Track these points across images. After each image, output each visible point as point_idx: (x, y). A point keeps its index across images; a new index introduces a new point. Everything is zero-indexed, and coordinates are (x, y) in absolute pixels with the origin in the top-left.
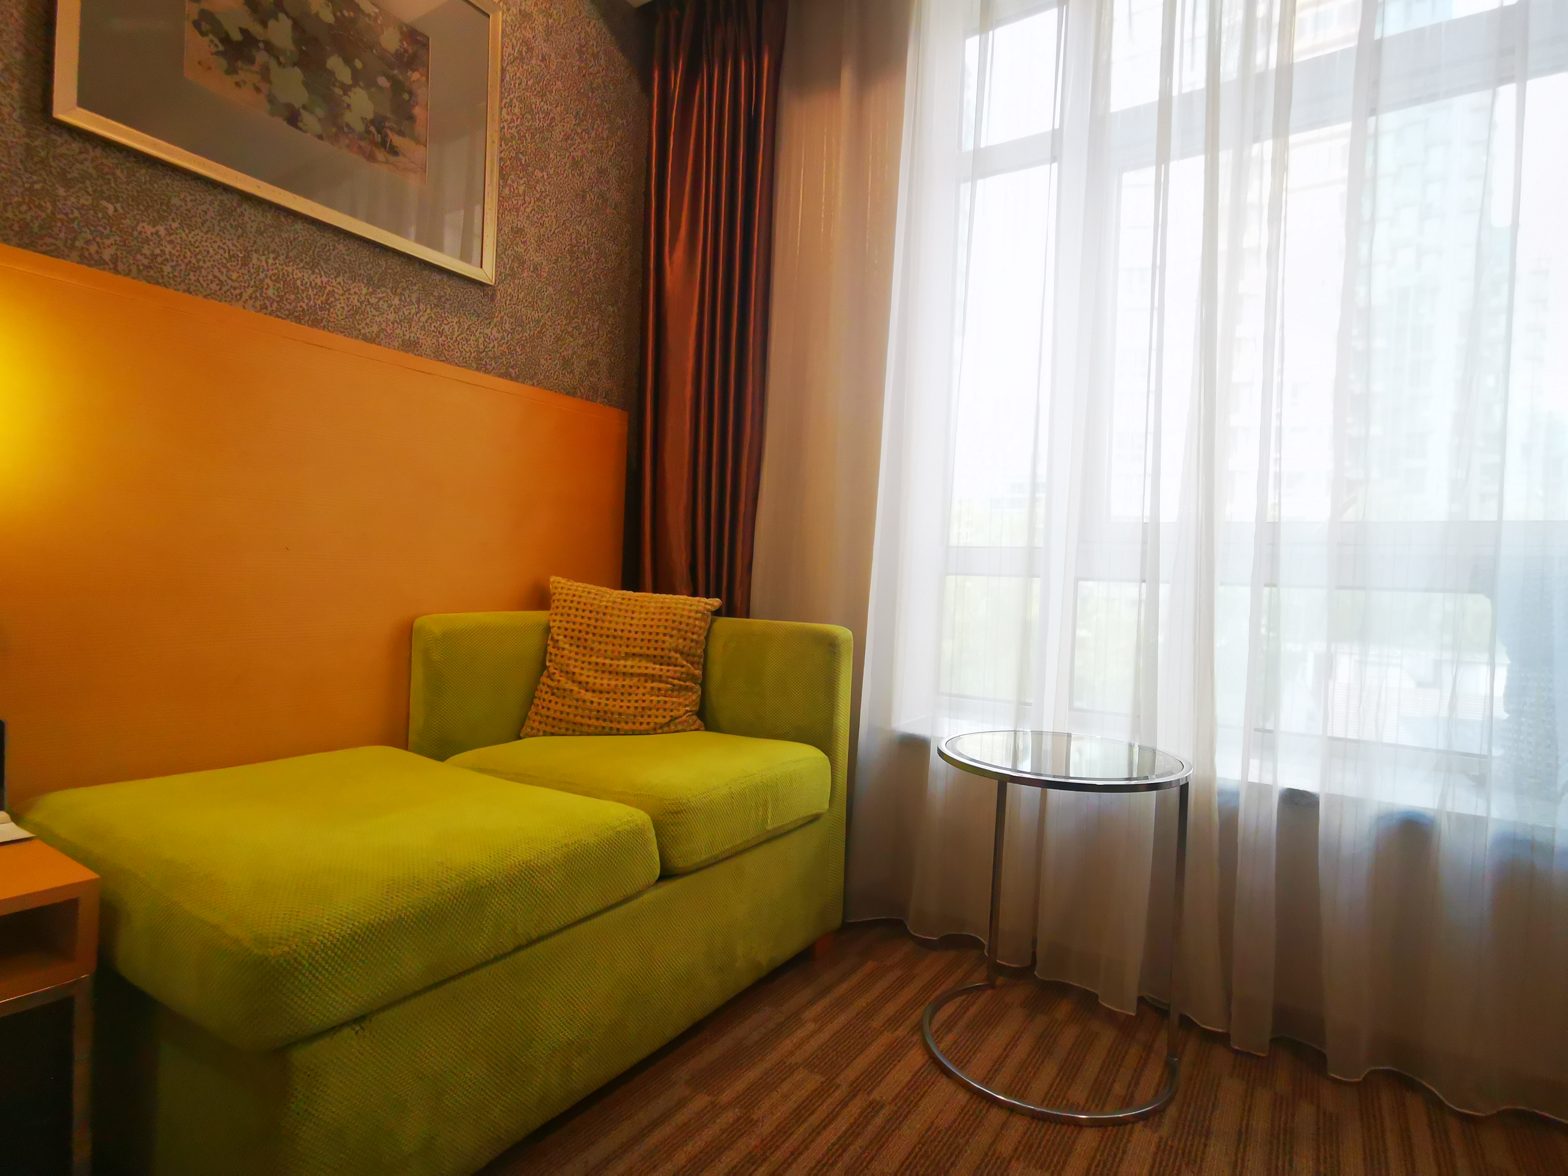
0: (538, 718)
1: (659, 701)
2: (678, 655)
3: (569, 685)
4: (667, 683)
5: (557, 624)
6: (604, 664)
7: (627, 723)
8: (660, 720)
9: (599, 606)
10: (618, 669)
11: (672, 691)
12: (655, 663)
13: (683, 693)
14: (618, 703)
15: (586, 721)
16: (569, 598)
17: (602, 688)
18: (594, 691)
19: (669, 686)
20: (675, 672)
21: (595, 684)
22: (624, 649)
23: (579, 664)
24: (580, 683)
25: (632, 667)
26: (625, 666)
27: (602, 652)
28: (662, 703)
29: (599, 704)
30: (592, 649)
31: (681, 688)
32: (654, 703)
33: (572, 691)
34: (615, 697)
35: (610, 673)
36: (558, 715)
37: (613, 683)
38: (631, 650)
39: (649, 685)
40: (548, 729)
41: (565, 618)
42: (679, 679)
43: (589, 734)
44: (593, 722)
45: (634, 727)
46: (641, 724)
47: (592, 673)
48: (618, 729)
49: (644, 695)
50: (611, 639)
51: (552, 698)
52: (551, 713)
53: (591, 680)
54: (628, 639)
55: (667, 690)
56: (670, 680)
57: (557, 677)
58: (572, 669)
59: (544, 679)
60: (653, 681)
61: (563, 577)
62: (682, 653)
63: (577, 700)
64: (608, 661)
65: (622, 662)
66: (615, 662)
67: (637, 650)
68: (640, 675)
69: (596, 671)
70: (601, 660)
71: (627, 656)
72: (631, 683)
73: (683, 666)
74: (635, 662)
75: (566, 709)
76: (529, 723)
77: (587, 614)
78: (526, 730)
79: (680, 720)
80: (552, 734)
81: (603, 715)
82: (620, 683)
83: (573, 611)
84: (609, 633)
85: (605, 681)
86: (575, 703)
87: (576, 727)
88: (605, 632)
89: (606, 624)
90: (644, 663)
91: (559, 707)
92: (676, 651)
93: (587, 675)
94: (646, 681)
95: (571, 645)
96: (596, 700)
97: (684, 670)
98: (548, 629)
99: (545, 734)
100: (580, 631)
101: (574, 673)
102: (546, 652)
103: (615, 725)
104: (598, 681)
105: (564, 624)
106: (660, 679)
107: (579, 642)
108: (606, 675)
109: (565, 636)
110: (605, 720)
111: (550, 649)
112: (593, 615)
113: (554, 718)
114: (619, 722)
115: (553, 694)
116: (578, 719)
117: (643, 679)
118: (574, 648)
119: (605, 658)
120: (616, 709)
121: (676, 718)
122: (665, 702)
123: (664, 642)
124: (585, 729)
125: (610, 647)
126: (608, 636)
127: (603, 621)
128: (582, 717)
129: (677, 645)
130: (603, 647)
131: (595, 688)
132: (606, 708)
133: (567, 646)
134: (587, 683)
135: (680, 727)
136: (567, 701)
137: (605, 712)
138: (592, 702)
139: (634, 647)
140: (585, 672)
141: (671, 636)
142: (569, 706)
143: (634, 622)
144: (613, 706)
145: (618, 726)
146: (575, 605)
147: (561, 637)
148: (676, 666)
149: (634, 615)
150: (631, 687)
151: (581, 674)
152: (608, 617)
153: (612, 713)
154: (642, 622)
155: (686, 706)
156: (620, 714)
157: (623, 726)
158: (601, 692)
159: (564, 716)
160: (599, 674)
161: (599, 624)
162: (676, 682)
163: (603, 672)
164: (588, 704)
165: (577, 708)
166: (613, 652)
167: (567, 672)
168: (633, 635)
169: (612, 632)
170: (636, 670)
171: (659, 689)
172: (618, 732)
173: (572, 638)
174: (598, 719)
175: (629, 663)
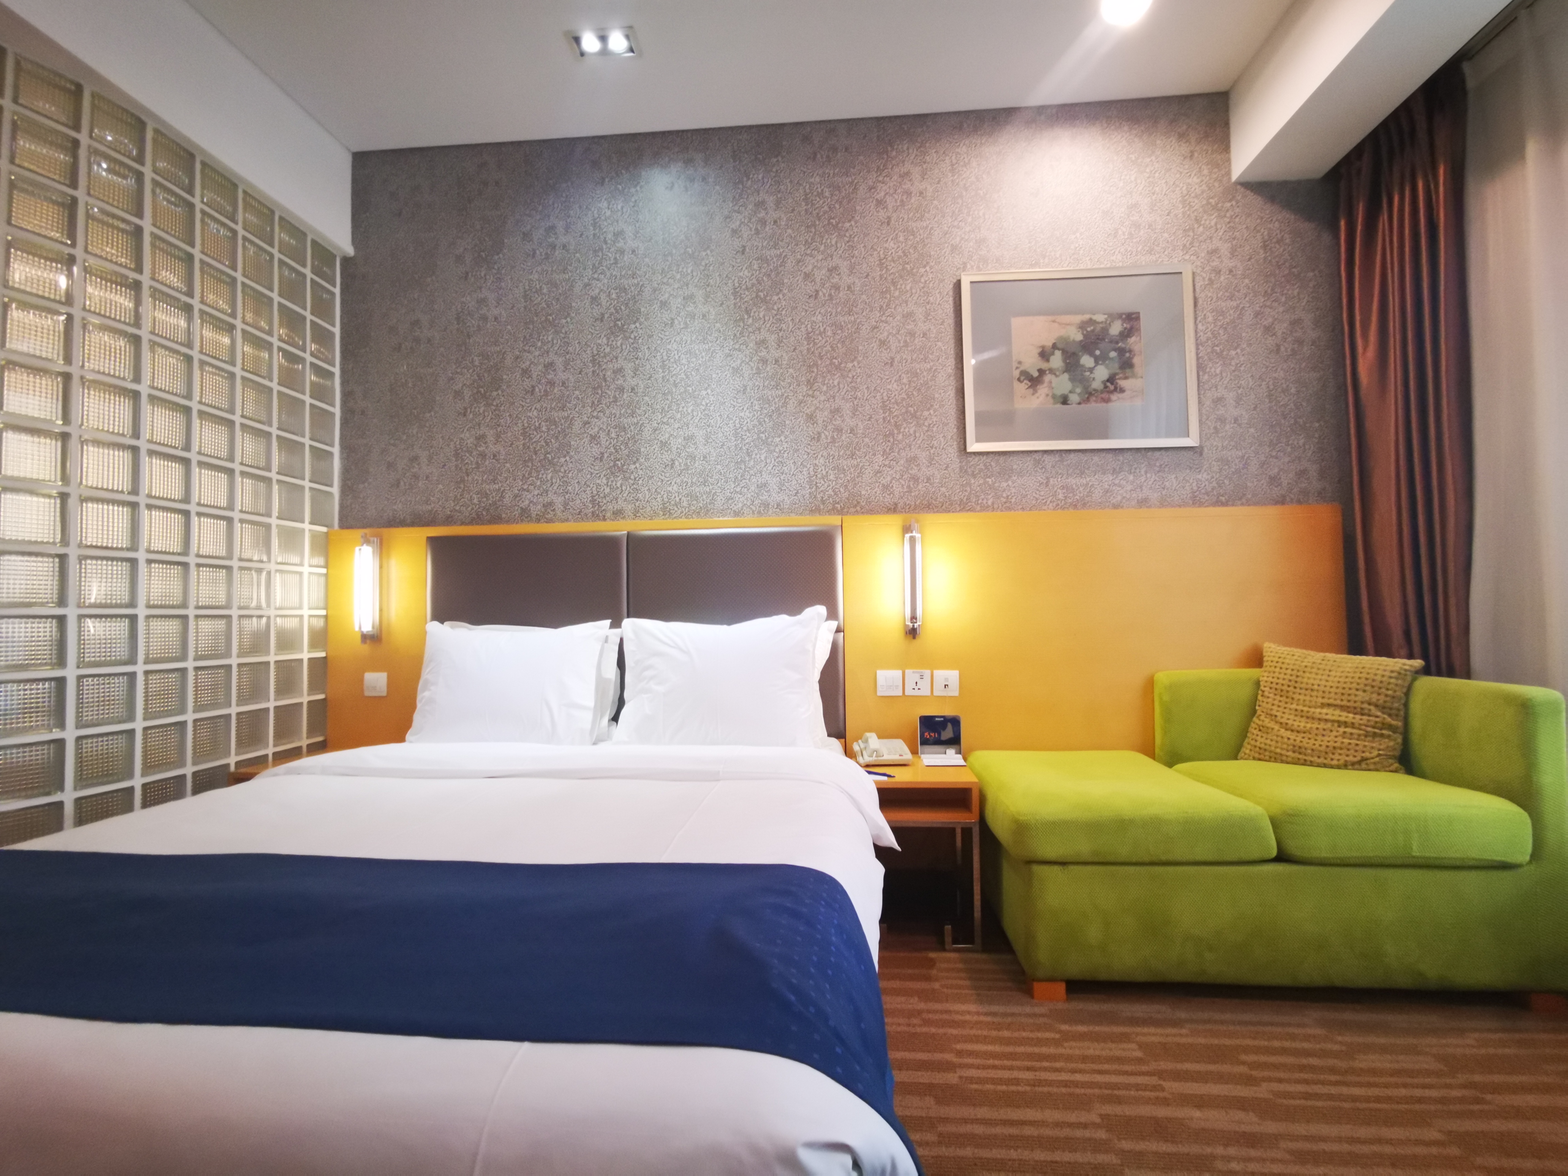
0: (1249, 747)
1: (1350, 744)
2: (1372, 707)
3: (1272, 725)
4: (1360, 729)
5: (1265, 679)
6: (1302, 711)
7: (1319, 757)
8: (1351, 758)
9: (1300, 666)
10: (1314, 716)
11: (1366, 736)
12: (1349, 712)
13: (1377, 739)
14: (1312, 741)
15: (1284, 752)
16: (1276, 659)
17: (1299, 729)
18: (1292, 731)
19: (1361, 732)
20: (1368, 721)
21: (1293, 725)
22: (1320, 700)
23: (1281, 709)
24: (1281, 723)
25: (1327, 714)
26: (1320, 713)
27: (1301, 702)
28: (1353, 745)
29: (1295, 740)
30: (1293, 699)
31: (1375, 735)
32: (1346, 744)
33: (1273, 729)
34: (1310, 736)
35: (1308, 718)
36: (1262, 746)
37: (1309, 726)
38: (1326, 701)
39: (1342, 730)
40: (1257, 755)
41: (1272, 675)
42: (1374, 727)
43: (1288, 763)
44: (1290, 753)
45: (1325, 761)
46: (1332, 759)
47: (1292, 717)
48: (1311, 762)
49: (1336, 737)
50: (1309, 691)
51: (1259, 733)
52: (1258, 744)
53: (1290, 722)
54: (1324, 692)
55: (1359, 735)
56: (1363, 727)
57: (1262, 718)
58: (1274, 712)
59: (1255, 719)
60: (1346, 727)
61: (1274, 642)
62: (1376, 706)
63: (1277, 736)
64: (1306, 709)
65: (1318, 710)
66: (1312, 710)
67: (1331, 701)
68: (1333, 721)
69: (1296, 715)
70: (1300, 708)
71: (1323, 705)
72: (1325, 727)
73: (1377, 717)
74: (1330, 711)
75: (1268, 742)
76: (1243, 749)
77: (1289, 672)
78: (1241, 754)
79: (1372, 761)
80: (1260, 760)
81: (1298, 749)
82: (1315, 726)
83: (1277, 670)
84: (1307, 687)
85: (1302, 724)
86: (1275, 738)
87: (1277, 756)
88: (1303, 686)
89: (1305, 680)
90: (1338, 712)
91: (1263, 740)
92: (1370, 704)
93: (1288, 718)
94: (1339, 726)
95: (1275, 695)
96: (1292, 737)
97: (1378, 719)
98: (1258, 683)
99: (1254, 759)
100: (1283, 685)
101: (1276, 716)
102: (1256, 699)
103: (1309, 758)
104: (1296, 724)
105: (1270, 679)
106: (1353, 725)
107: (1280, 692)
108: (1303, 719)
109: (1271, 688)
110: (1300, 753)
111: (1260, 697)
112: (1295, 672)
113: (1260, 748)
114: (1312, 756)
115: (1260, 730)
116: (1278, 750)
117: (1336, 725)
118: (1278, 698)
119: (1304, 706)
120: (1310, 746)
121: (1367, 759)
122: (1357, 745)
123: (1356, 695)
124: (1284, 758)
125: (1308, 698)
126: (1307, 689)
127: (1303, 678)
128: (1282, 749)
129: (1370, 699)
130: (1302, 697)
131: (1293, 728)
132: (1301, 744)
133: (1271, 695)
134: (1287, 724)
135: (1372, 767)
136: (1269, 736)
137: (1300, 747)
138: (1289, 739)
139: (1329, 698)
140: (1286, 716)
141: (1364, 691)
142: (1272, 740)
143: (1330, 679)
144: (1308, 743)
145: (1312, 759)
146: (1279, 665)
147: (1267, 689)
148: (1369, 715)
149: (1331, 673)
150: (1324, 730)
151: (1282, 717)
152: (1307, 675)
153: (1306, 749)
154: (1337, 679)
155: (1379, 750)
156: (1313, 750)
157: (1315, 759)
158: (1298, 732)
159: (1267, 747)
160: (1298, 718)
161: (1299, 679)
162: (1369, 729)
163: (1302, 716)
164: (1286, 740)
165: (1277, 742)
166: (1310, 701)
167: (1271, 715)
168: (1328, 689)
169: (1310, 686)
170: (1329, 717)
171: (1351, 734)
172: (1312, 764)
173: (1276, 689)
174: (1294, 752)
175: (1325, 711)
